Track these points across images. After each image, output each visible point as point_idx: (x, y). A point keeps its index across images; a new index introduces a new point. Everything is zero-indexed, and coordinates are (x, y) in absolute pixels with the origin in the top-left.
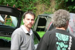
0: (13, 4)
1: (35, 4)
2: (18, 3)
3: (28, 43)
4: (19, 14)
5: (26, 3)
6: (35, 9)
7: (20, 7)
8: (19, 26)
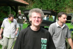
0: (53, 9)
1: (65, 8)
2: (56, 8)
3: (59, 33)
4: (55, 14)
5: (60, 8)
6: (65, 11)
7: (57, 10)
8: (55, 21)
